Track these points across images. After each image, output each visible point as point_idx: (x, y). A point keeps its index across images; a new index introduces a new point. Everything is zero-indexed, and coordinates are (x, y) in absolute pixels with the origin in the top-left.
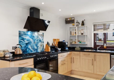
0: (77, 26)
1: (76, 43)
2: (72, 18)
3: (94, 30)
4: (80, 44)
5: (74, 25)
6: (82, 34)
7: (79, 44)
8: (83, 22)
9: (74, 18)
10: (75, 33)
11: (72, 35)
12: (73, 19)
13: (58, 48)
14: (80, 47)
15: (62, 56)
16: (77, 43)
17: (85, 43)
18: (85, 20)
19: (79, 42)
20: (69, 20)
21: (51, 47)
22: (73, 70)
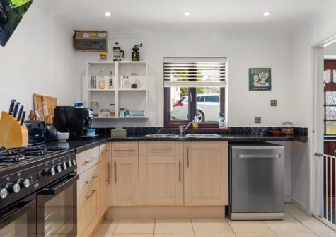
0: (115, 60)
1: (113, 114)
2: (97, 32)
3: (165, 80)
4: (127, 116)
5: (104, 58)
6: (134, 86)
7: (124, 117)
8: (135, 50)
9: (105, 34)
10: (111, 82)
11: (98, 89)
12: (101, 36)
13: (59, 133)
14: (124, 128)
15: (86, 162)
16: (117, 116)
17: (143, 115)
18: (141, 45)
19: (123, 113)
20: (86, 36)
21: (29, 127)
22: (114, 205)
